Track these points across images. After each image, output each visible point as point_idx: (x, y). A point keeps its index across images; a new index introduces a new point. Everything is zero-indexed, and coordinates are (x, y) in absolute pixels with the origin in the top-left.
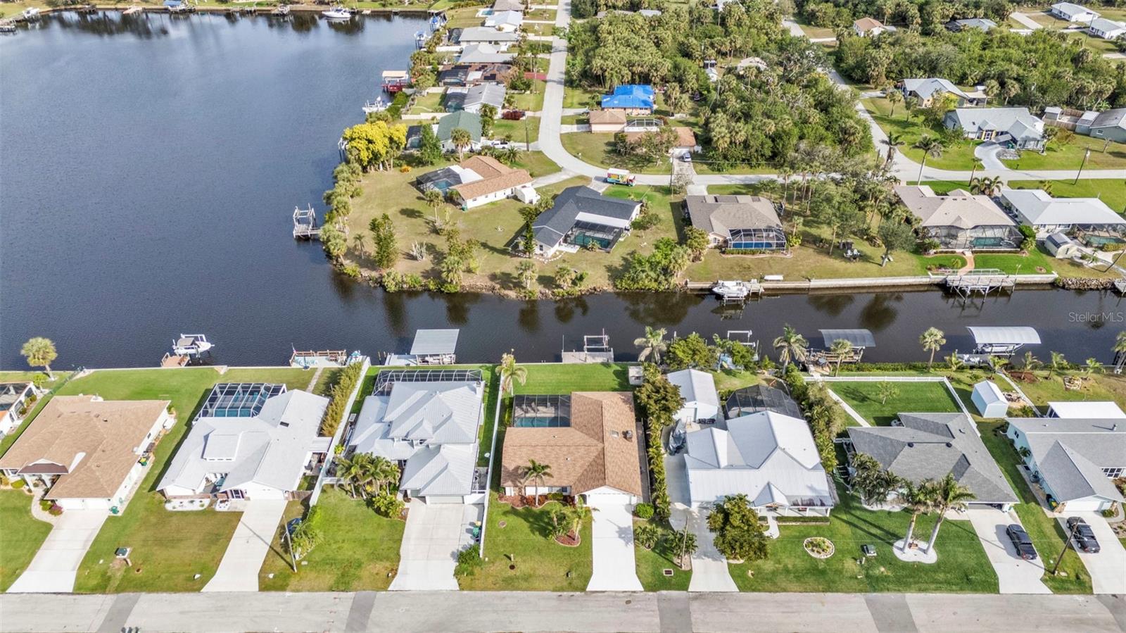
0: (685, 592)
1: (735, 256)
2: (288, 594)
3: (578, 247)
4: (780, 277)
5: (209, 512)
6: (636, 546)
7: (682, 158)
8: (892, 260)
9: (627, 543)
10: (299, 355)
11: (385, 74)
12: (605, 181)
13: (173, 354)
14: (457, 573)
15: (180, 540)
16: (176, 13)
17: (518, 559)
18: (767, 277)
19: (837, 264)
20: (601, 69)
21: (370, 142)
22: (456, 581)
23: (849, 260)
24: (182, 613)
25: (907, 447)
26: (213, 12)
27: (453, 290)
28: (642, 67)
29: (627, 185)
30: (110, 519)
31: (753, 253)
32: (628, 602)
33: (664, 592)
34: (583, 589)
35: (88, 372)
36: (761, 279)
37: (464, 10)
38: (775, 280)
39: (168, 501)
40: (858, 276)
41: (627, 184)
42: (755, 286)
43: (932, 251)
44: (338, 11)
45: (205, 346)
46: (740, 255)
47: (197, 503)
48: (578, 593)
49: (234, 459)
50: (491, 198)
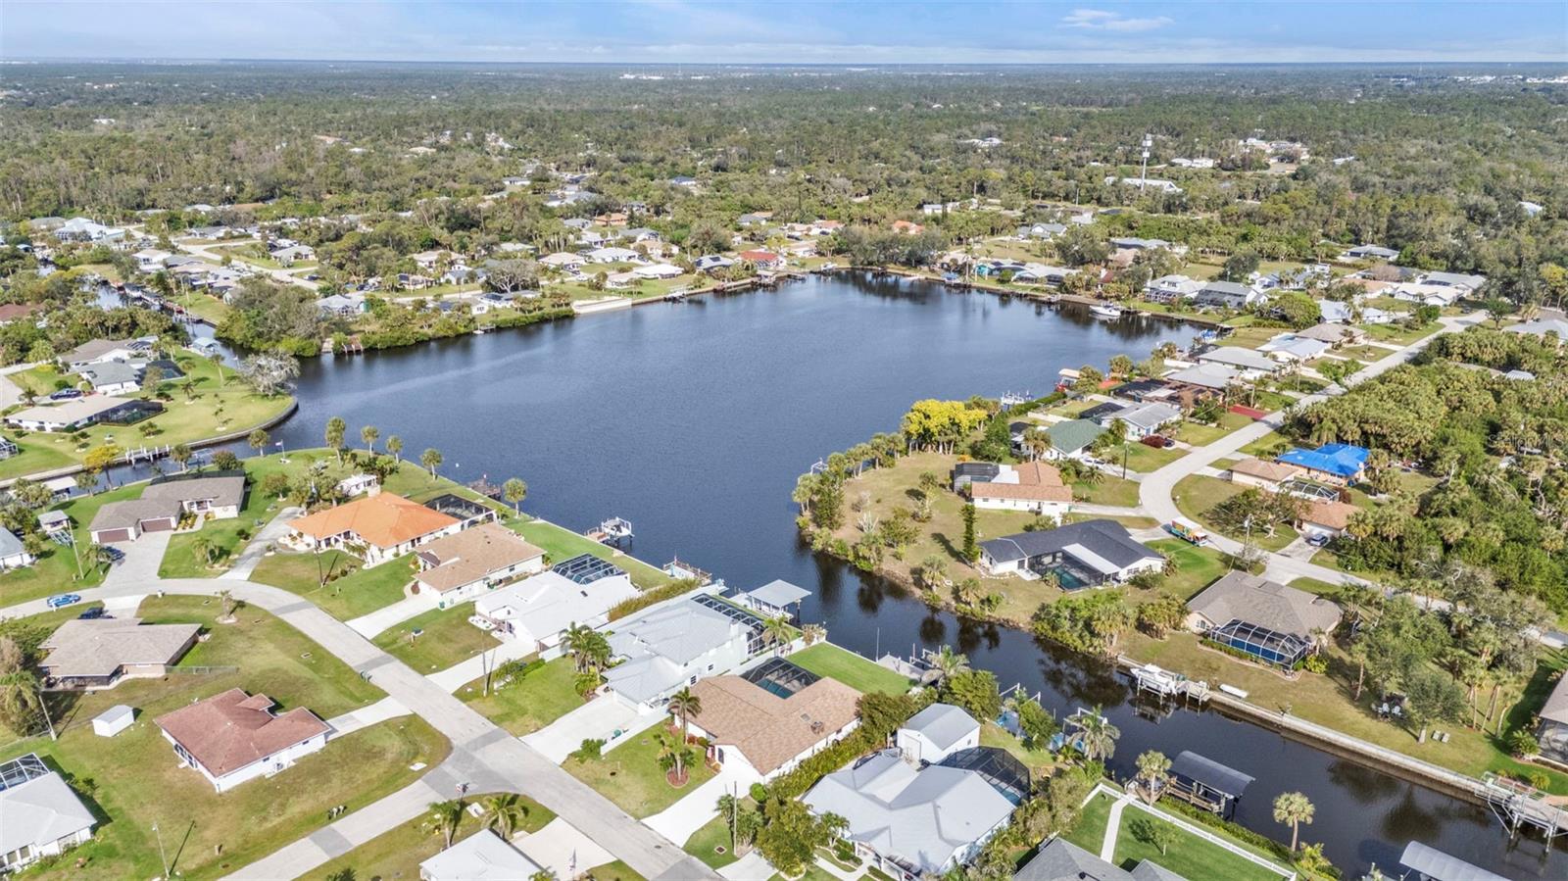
0: (711, 869)
1: (1215, 651)
2: (464, 705)
3: (1037, 576)
4: (1244, 694)
5: (487, 633)
6: (718, 817)
7: (1309, 540)
8: (1445, 740)
9: (716, 809)
10: (678, 565)
11: (1064, 372)
12: (1170, 532)
13: (600, 531)
14: (573, 755)
15: (451, 641)
16: (949, 285)
17: (624, 772)
18: (1224, 687)
19: (1351, 713)
20: (1318, 417)
21: (927, 417)
22: (564, 758)
23: (1375, 715)
24: (401, 682)
25: (1076, 875)
26: (991, 292)
27: (866, 568)
28: (1381, 427)
29: (1193, 543)
30: (436, 611)
31: (1241, 656)
32: (658, 847)
33: (695, 859)
34: (638, 818)
35: (540, 521)
36: (1214, 687)
37: (1262, 330)
38: (1233, 694)
39: (474, 615)
40: (1366, 736)
41: (1194, 541)
42: (1199, 690)
43: (1530, 757)
44: (1107, 307)
45: (626, 532)
46: (1222, 653)
47: (487, 624)
48: (632, 818)
49: (530, 602)
50: (1008, 505)
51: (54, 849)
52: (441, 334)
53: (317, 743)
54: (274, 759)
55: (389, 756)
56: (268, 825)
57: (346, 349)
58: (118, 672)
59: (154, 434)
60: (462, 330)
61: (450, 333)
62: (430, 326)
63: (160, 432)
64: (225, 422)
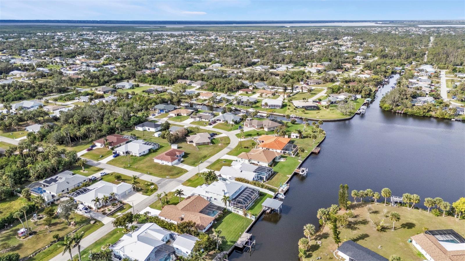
48: (149, 205)
50: (423, 252)
51: (134, 155)
52: (437, 116)
53: (170, 164)
54: (163, 162)
55: (171, 173)
56: (145, 169)
57: (397, 112)
58: (192, 142)
59: (305, 113)
60: (446, 117)
61: (441, 117)
62: (436, 113)
63: (307, 113)
64: (321, 116)
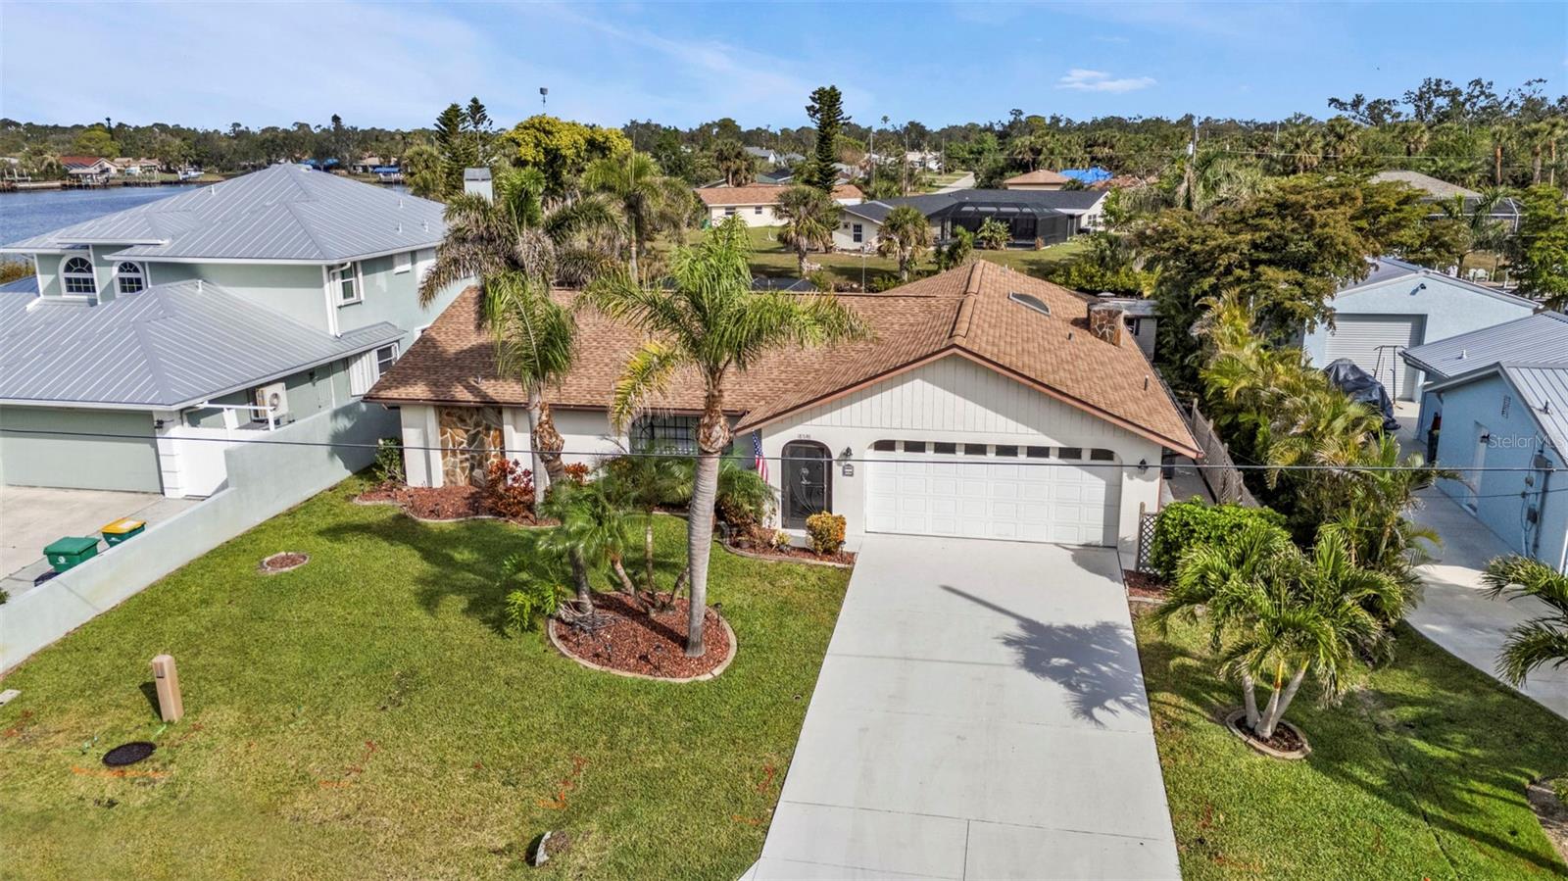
6: (1166, 727)
9: (1087, 706)
